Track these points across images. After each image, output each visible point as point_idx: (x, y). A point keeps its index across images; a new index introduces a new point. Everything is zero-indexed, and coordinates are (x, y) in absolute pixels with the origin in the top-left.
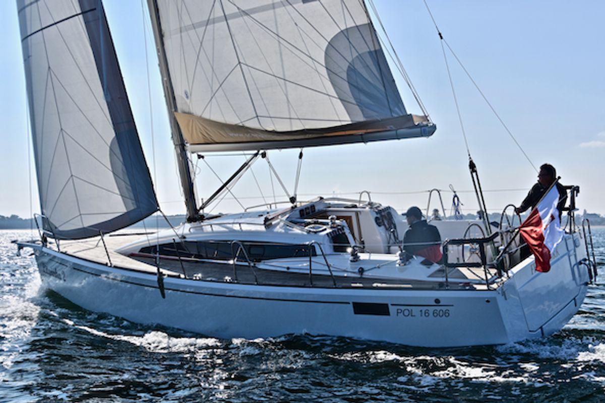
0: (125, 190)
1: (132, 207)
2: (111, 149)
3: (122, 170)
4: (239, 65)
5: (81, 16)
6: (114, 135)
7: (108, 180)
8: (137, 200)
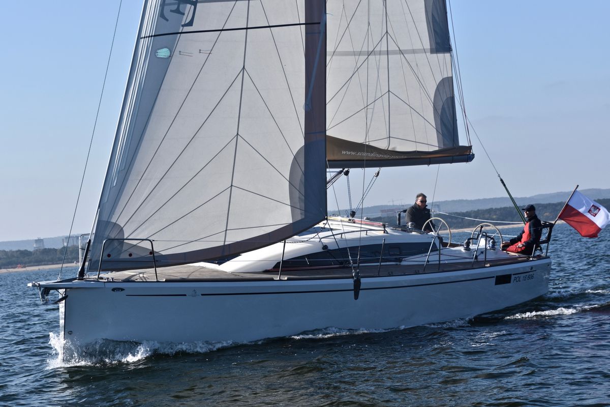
0: (297, 200)
1: (299, 217)
2: (295, 158)
3: (301, 180)
4: (388, 93)
5: (304, 26)
6: (303, 144)
7: (283, 190)
8: (306, 210)
